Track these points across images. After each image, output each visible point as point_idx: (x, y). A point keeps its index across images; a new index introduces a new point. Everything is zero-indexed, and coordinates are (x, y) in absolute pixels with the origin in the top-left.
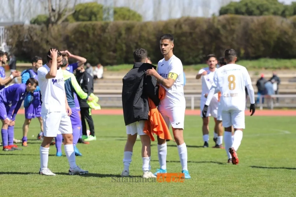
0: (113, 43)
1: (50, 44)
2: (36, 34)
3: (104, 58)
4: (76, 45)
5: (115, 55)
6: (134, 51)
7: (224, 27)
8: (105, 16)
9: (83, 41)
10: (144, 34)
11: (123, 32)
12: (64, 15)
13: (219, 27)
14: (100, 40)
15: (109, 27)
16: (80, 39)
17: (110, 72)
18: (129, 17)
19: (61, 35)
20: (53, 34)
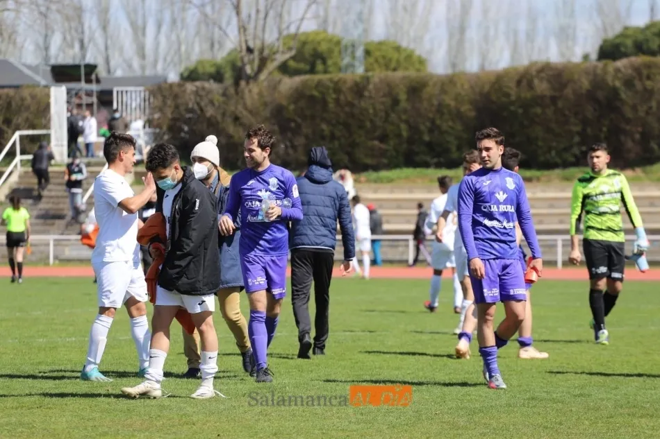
0: (379, 123)
1: (242, 125)
2: (212, 102)
3: (360, 155)
4: (299, 126)
5: (383, 146)
6: (427, 138)
7: (629, 83)
8: (347, 60)
9: (313, 117)
10: (449, 101)
11: (403, 97)
12: (273, 60)
13: (618, 84)
14: (352, 115)
15: (371, 87)
16: (308, 113)
17: (374, 185)
18: (398, 61)
19: (265, 104)
20: (249, 102)
